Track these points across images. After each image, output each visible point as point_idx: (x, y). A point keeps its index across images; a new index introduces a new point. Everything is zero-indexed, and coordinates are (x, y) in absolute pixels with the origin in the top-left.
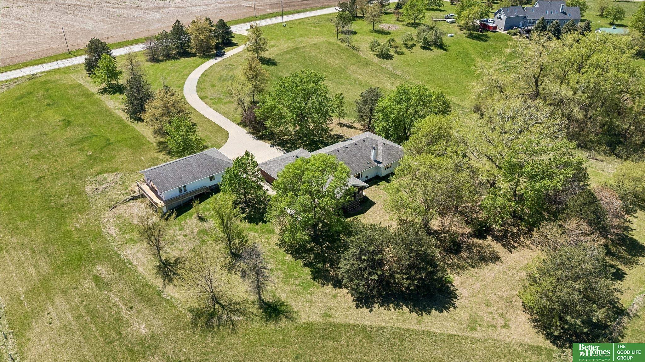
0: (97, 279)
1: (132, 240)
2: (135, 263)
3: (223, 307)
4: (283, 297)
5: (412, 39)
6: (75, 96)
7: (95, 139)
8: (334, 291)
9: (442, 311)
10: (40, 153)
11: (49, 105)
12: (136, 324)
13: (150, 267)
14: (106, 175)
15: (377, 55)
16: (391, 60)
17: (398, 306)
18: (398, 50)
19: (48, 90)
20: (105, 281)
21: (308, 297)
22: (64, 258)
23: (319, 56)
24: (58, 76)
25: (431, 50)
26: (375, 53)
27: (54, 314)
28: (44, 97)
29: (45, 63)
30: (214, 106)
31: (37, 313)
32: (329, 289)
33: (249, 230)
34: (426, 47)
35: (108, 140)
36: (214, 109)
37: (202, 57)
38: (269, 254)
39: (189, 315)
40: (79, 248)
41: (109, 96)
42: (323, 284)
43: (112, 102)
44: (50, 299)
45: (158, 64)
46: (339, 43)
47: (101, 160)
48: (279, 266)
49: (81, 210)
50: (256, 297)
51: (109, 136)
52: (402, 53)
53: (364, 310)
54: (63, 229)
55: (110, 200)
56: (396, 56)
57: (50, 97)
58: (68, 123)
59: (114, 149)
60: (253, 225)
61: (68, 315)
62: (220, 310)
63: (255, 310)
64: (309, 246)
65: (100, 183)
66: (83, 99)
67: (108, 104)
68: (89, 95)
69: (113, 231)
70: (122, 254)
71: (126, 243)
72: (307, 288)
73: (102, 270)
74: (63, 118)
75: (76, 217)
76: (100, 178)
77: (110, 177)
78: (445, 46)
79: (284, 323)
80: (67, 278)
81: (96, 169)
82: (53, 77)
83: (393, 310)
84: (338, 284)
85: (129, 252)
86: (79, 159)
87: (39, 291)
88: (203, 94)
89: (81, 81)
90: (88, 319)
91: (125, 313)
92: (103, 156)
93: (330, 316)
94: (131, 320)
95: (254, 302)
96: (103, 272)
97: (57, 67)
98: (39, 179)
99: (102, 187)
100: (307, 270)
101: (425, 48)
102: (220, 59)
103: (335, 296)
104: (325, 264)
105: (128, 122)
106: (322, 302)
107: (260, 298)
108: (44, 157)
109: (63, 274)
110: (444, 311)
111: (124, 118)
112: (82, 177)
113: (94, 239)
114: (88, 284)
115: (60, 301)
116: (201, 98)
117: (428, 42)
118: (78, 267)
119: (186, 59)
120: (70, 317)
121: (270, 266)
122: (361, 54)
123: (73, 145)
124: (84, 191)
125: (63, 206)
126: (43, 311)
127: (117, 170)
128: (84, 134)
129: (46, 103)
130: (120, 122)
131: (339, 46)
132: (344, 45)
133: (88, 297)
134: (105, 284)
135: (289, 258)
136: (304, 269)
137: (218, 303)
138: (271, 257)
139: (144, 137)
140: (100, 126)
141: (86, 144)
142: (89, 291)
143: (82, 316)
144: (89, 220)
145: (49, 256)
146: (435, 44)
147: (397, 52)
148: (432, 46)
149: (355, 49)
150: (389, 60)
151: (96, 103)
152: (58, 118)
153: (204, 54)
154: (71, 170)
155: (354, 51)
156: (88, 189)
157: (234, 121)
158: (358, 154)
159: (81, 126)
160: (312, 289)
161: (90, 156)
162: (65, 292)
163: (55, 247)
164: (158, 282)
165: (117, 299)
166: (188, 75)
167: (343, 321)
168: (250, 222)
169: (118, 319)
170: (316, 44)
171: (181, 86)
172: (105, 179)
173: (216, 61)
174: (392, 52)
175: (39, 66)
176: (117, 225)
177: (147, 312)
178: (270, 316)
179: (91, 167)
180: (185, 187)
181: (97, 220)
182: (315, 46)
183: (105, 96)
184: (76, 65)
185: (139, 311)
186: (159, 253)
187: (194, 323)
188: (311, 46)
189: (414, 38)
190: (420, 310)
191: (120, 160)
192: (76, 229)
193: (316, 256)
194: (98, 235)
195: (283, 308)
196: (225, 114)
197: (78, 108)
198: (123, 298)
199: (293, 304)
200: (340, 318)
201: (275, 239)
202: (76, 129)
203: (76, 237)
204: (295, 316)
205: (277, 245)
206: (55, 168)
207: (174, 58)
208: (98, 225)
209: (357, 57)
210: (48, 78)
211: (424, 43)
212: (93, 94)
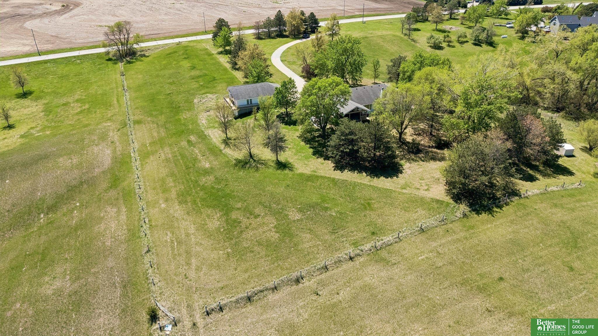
0: (189, 142)
1: (213, 126)
2: (212, 137)
3: (255, 161)
4: (291, 161)
5: (466, 37)
6: (201, 54)
7: (207, 77)
8: (323, 161)
9: (388, 178)
10: (173, 81)
11: (185, 58)
12: (204, 163)
13: (220, 139)
14: (208, 94)
15: (430, 46)
16: (442, 51)
17: (360, 172)
18: (451, 44)
19: (186, 50)
20: (193, 143)
21: (306, 162)
22: (174, 130)
23: (382, 44)
24: (195, 44)
25: (481, 46)
26: (429, 45)
27: (162, 154)
28: (183, 54)
29: (189, 36)
30: (288, 65)
31: (153, 153)
32: (321, 160)
33: (284, 128)
34: (478, 43)
35: (215, 78)
36: (288, 67)
37: (293, 38)
38: (291, 141)
39: (234, 162)
40: (184, 127)
41: (223, 56)
42: (318, 158)
43: (223, 59)
44: (162, 147)
45: (261, 41)
46: (402, 36)
47: (207, 87)
48: (295, 147)
49: (189, 110)
50: (276, 159)
51: (216, 76)
52: (453, 47)
53: (338, 172)
54: (177, 117)
55: (207, 107)
56: (447, 49)
57: (187, 54)
58: (193, 68)
59: (216, 83)
60: (288, 126)
61: (170, 155)
62: (252, 162)
63: (272, 164)
64: (317, 139)
65: (203, 98)
66: (206, 57)
67: (220, 60)
68: (210, 55)
69: (204, 122)
70: (206, 132)
71: (210, 128)
72: (307, 158)
73: (193, 138)
74: (191, 65)
75: (185, 113)
76: (203, 96)
77: (210, 96)
78: (495, 44)
79: (287, 171)
80: (174, 139)
81: (203, 91)
82: (192, 44)
83: (356, 173)
84: (327, 158)
85: (210, 132)
86: (195, 86)
87: (157, 143)
88: (283, 59)
89: (208, 47)
90: (180, 158)
91: (200, 157)
92: (209, 85)
93: (316, 172)
94: (202, 161)
95: (273, 161)
96: (193, 139)
97: (196, 39)
98: (169, 94)
99: (204, 100)
100: (311, 150)
101: (475, 44)
102: (304, 40)
103: (322, 164)
104: (323, 148)
105: (230, 70)
106: (313, 166)
107: (277, 160)
108: (175, 83)
109: (171, 138)
110: (389, 178)
111: (228, 68)
112: (194, 95)
113: (192, 124)
114: (184, 144)
115: (167, 149)
116: (282, 61)
117: (479, 40)
118: (180, 135)
119: (281, 39)
120: (170, 156)
121: (289, 147)
122: (418, 44)
123: (193, 79)
124: (193, 101)
125: (179, 107)
126: (157, 152)
127: (216, 93)
128: (201, 74)
129: (183, 57)
130: (225, 69)
131: (401, 38)
132: (406, 37)
133: (182, 148)
134: (192, 144)
135: (303, 143)
136: (309, 149)
137: (252, 158)
138: (292, 142)
139: (237, 78)
140: (212, 71)
141: (201, 79)
142: (183, 146)
143: (176, 156)
144: (192, 115)
145: (166, 128)
146: (486, 42)
147: (449, 46)
148: (483, 44)
149: (414, 41)
150: (440, 51)
151: (213, 59)
152: (188, 65)
153: (294, 37)
154: (189, 91)
155: (413, 43)
156: (196, 101)
157: (298, 74)
158: (372, 93)
159: (201, 70)
160: (310, 159)
161: (202, 85)
162: (170, 145)
163: (170, 125)
164: (222, 146)
165: (197, 151)
166: (278, 48)
167: (323, 175)
168: (286, 125)
169: (195, 160)
170: (383, 35)
171: (271, 54)
172: (207, 96)
173: (301, 41)
174: (444, 45)
175: (185, 38)
176: (207, 119)
177: (212, 158)
178: (280, 168)
179: (200, 91)
180: (251, 100)
181: (196, 116)
182: (381, 37)
183: (221, 55)
184: (208, 39)
185: (208, 158)
186: (226, 130)
187: (236, 165)
188: (378, 36)
189: (468, 36)
190: (374, 176)
191: (218, 88)
192: (184, 118)
193: (320, 144)
194: (195, 122)
195: (290, 165)
196: (294, 71)
197: (202, 61)
198: (200, 151)
199: (296, 164)
200: (321, 173)
201: (298, 134)
202: (197, 71)
203: (183, 122)
204: (295, 170)
205: (297, 137)
206: (180, 89)
207: (273, 38)
208: (197, 118)
209: (413, 46)
210: (189, 44)
211: (475, 40)
212: (213, 54)
